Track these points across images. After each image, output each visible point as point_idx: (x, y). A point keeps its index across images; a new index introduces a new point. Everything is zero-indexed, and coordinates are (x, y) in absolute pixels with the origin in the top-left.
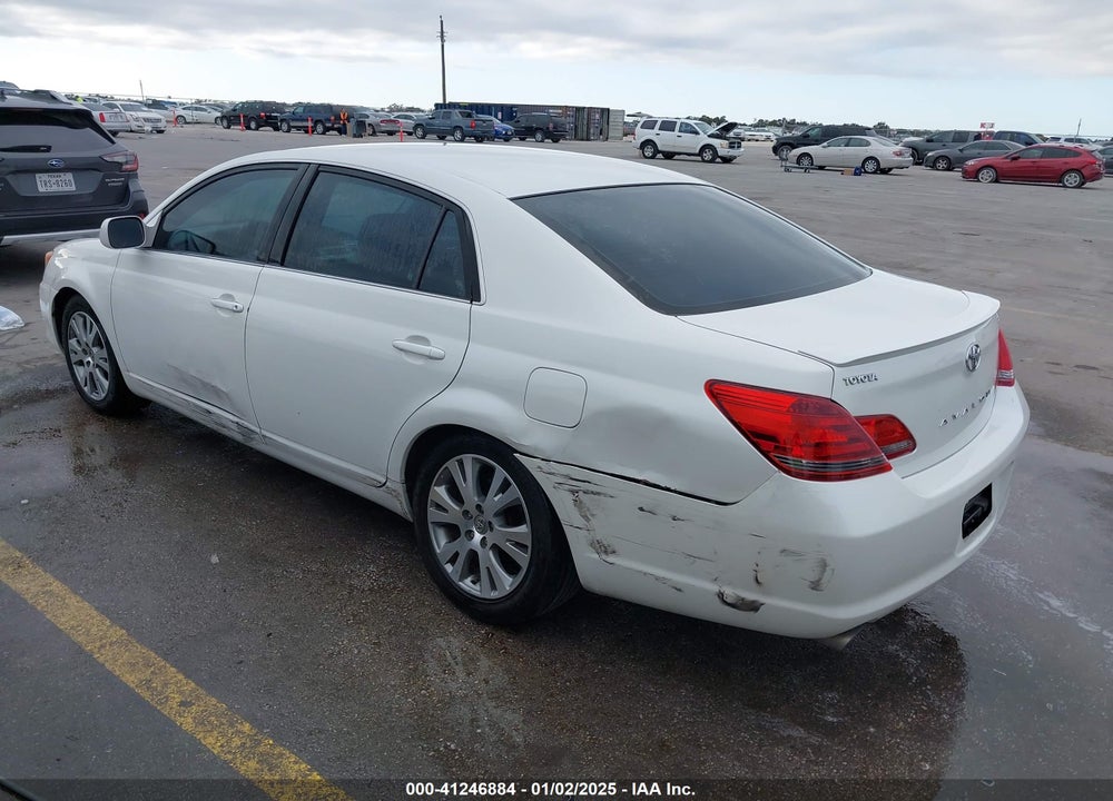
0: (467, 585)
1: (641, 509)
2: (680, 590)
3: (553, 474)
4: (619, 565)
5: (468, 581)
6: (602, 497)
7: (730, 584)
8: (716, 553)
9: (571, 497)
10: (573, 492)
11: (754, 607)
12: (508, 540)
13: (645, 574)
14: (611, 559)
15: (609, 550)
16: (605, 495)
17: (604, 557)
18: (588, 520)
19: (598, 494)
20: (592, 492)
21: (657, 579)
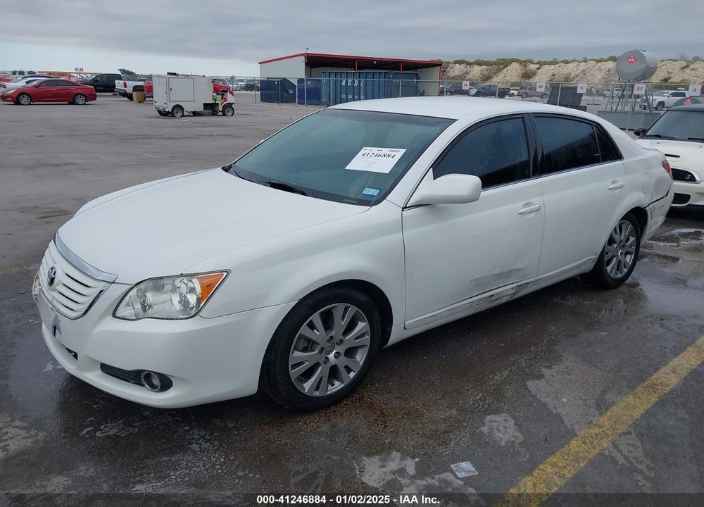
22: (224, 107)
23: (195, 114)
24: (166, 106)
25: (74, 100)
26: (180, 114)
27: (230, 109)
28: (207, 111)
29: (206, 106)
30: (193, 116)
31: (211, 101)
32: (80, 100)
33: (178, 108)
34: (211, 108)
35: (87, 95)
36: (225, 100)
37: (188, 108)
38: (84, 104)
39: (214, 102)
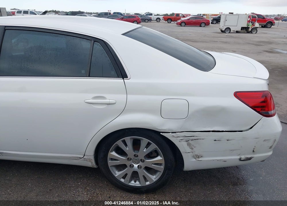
0: (133, 183)
1: (215, 140)
2: (225, 161)
3: (179, 137)
4: (204, 160)
5: (133, 182)
6: (199, 140)
7: (244, 155)
8: (241, 147)
9: (186, 143)
10: (187, 141)
11: (250, 159)
12: (152, 164)
13: (214, 160)
14: (200, 159)
15: (200, 156)
16: (200, 139)
17: (198, 159)
18: (192, 149)
19: (197, 139)
20: (195, 140)
21: (218, 160)
22: (252, 29)
23: (237, 32)
24: (223, 28)
25: (201, 25)
26: (228, 32)
27: (255, 30)
28: (243, 31)
29: (243, 28)
30: (237, 33)
31: (246, 26)
32: (203, 25)
33: (228, 29)
34: (245, 30)
35: (206, 23)
36: (254, 25)
37: (233, 29)
38: (204, 27)
39: (247, 26)
